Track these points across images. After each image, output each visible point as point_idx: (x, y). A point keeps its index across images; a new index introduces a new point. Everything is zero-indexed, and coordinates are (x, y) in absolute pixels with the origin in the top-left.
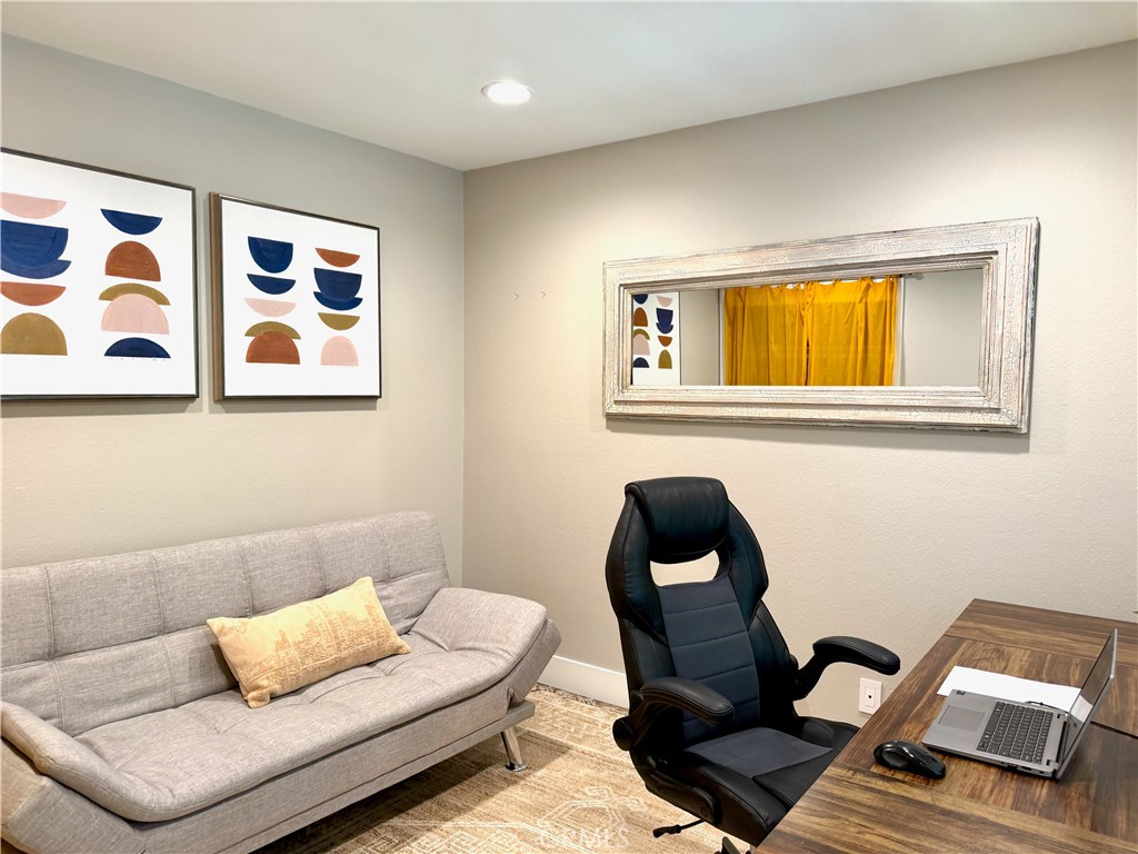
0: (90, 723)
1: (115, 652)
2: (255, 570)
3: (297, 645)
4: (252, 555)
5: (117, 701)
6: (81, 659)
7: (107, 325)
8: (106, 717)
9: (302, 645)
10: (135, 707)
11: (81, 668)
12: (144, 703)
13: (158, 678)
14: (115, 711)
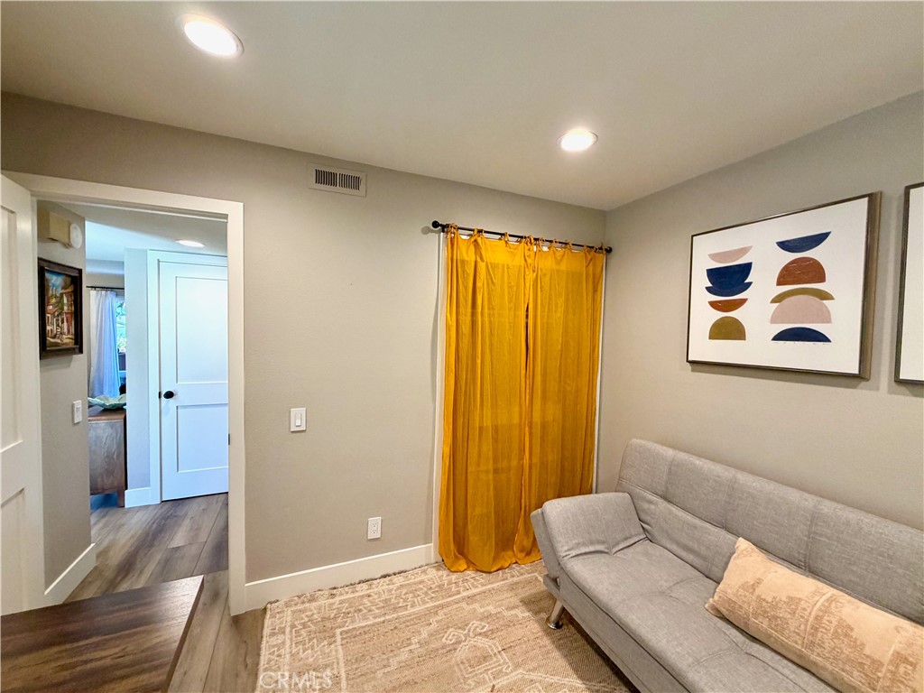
0: (661, 543)
1: (689, 518)
2: (821, 535)
3: (760, 600)
4: (824, 522)
5: (678, 544)
6: (674, 509)
7: (774, 320)
8: (668, 546)
9: (764, 604)
10: (684, 554)
11: (670, 512)
12: (690, 557)
13: (703, 550)
14: (674, 547)
